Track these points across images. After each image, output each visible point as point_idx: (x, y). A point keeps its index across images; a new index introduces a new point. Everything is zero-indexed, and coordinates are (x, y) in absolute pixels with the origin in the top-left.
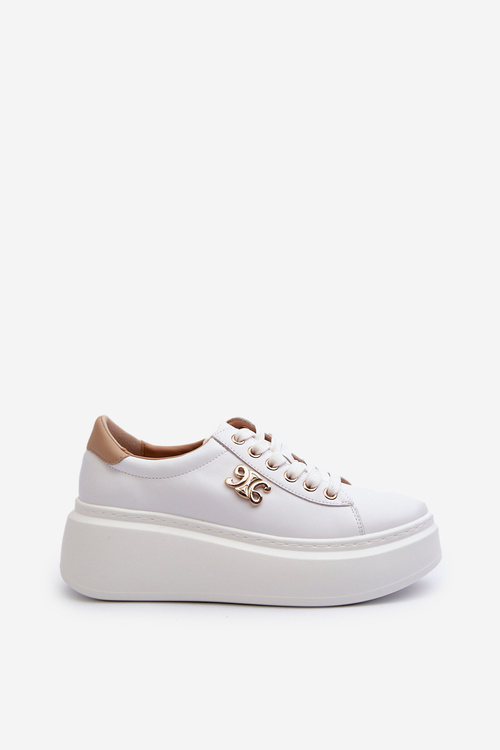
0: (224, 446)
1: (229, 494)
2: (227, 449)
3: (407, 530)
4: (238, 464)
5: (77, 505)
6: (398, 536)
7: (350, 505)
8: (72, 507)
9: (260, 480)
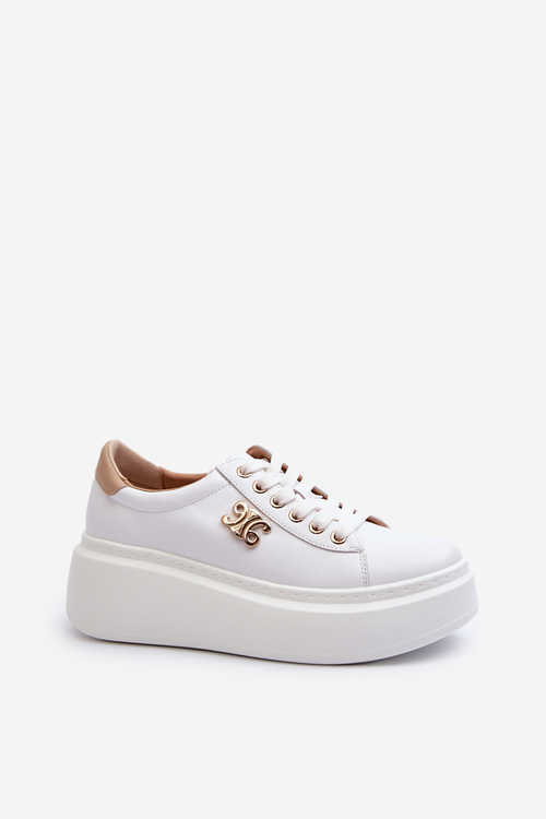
0: (226, 479)
1: (224, 533)
2: (230, 482)
3: (435, 580)
4: (238, 500)
5: (84, 539)
6: (425, 586)
7: (360, 551)
8: (79, 541)
9: (259, 518)
